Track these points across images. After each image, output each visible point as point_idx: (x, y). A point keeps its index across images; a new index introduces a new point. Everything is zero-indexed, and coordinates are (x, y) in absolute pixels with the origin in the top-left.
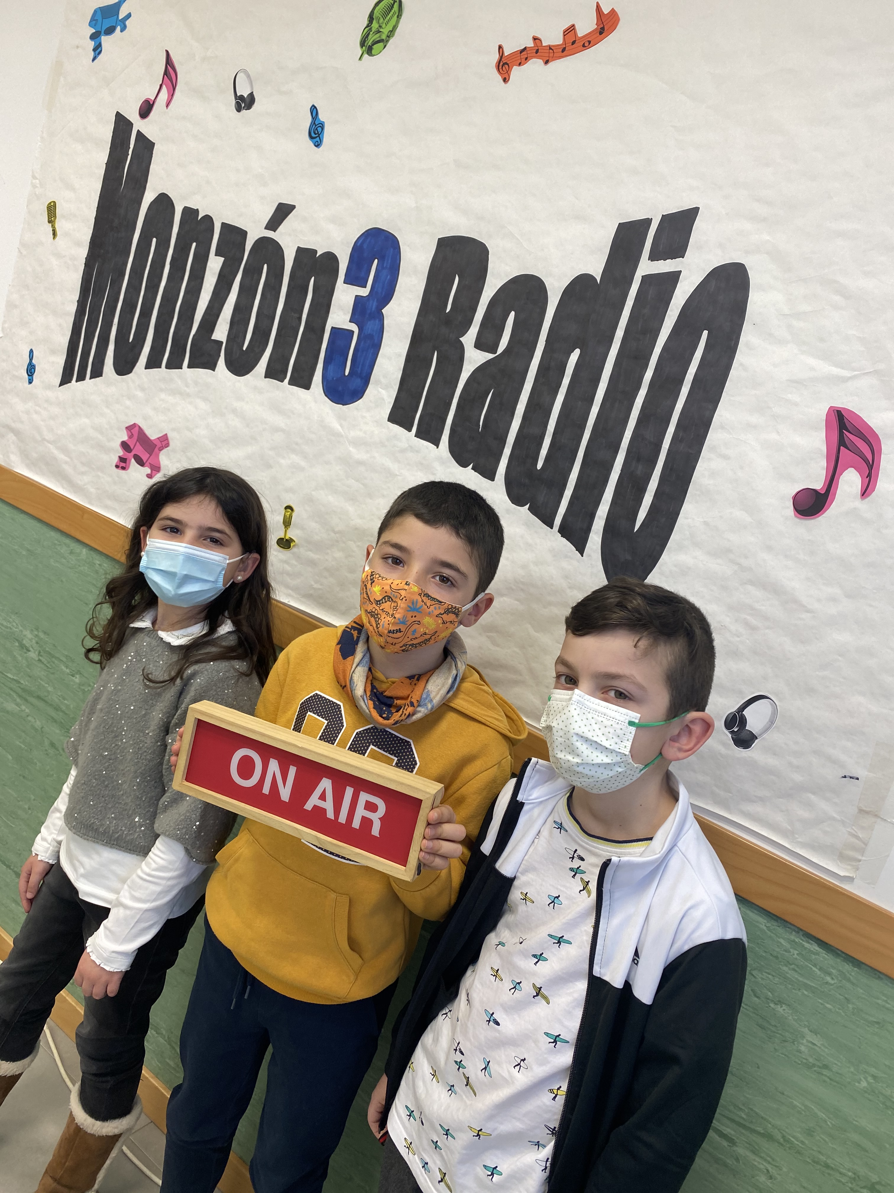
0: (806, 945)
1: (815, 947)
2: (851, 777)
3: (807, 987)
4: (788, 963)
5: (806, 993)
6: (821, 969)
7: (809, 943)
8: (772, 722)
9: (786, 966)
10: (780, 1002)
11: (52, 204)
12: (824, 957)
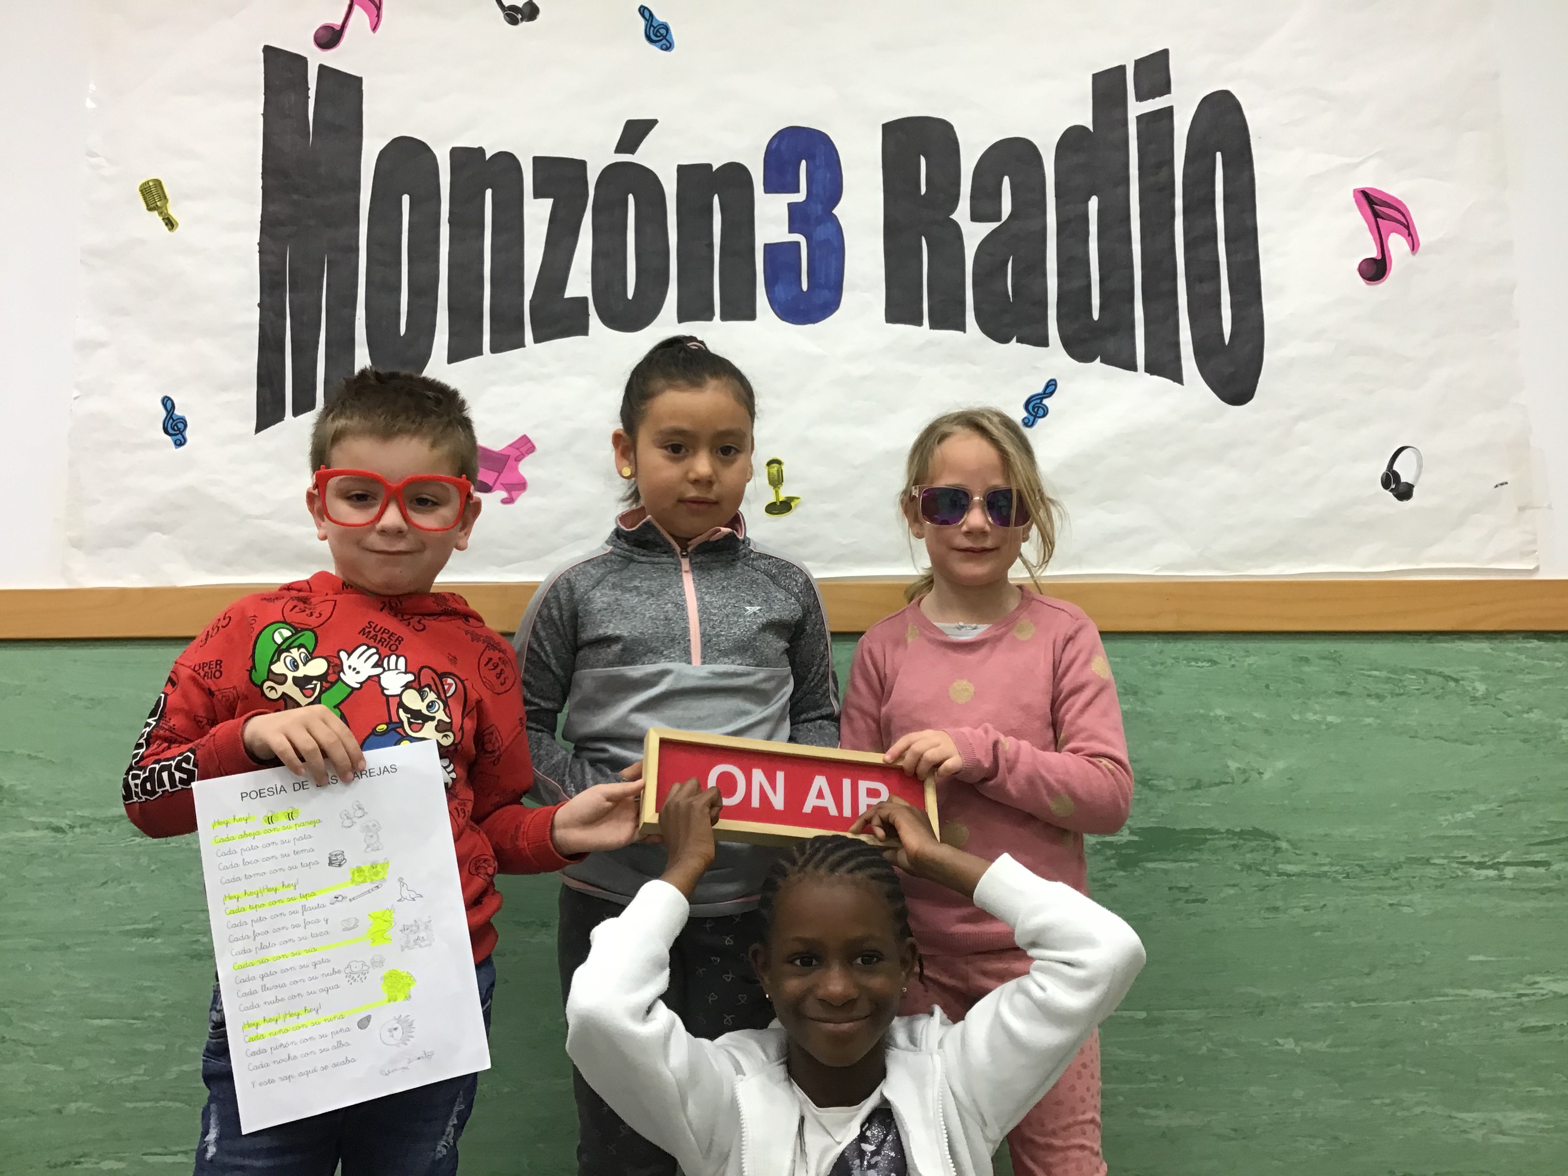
0: (1528, 645)
1: (1535, 643)
2: (1502, 484)
3: (1545, 681)
4: (1521, 671)
5: (1545, 687)
6: (1548, 660)
7: (1530, 642)
8: (1420, 466)
9: (1520, 673)
10: (1530, 710)
11: (151, 184)
12: (1546, 647)
